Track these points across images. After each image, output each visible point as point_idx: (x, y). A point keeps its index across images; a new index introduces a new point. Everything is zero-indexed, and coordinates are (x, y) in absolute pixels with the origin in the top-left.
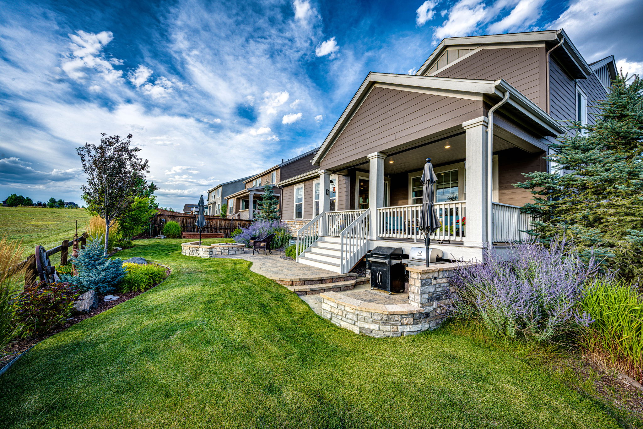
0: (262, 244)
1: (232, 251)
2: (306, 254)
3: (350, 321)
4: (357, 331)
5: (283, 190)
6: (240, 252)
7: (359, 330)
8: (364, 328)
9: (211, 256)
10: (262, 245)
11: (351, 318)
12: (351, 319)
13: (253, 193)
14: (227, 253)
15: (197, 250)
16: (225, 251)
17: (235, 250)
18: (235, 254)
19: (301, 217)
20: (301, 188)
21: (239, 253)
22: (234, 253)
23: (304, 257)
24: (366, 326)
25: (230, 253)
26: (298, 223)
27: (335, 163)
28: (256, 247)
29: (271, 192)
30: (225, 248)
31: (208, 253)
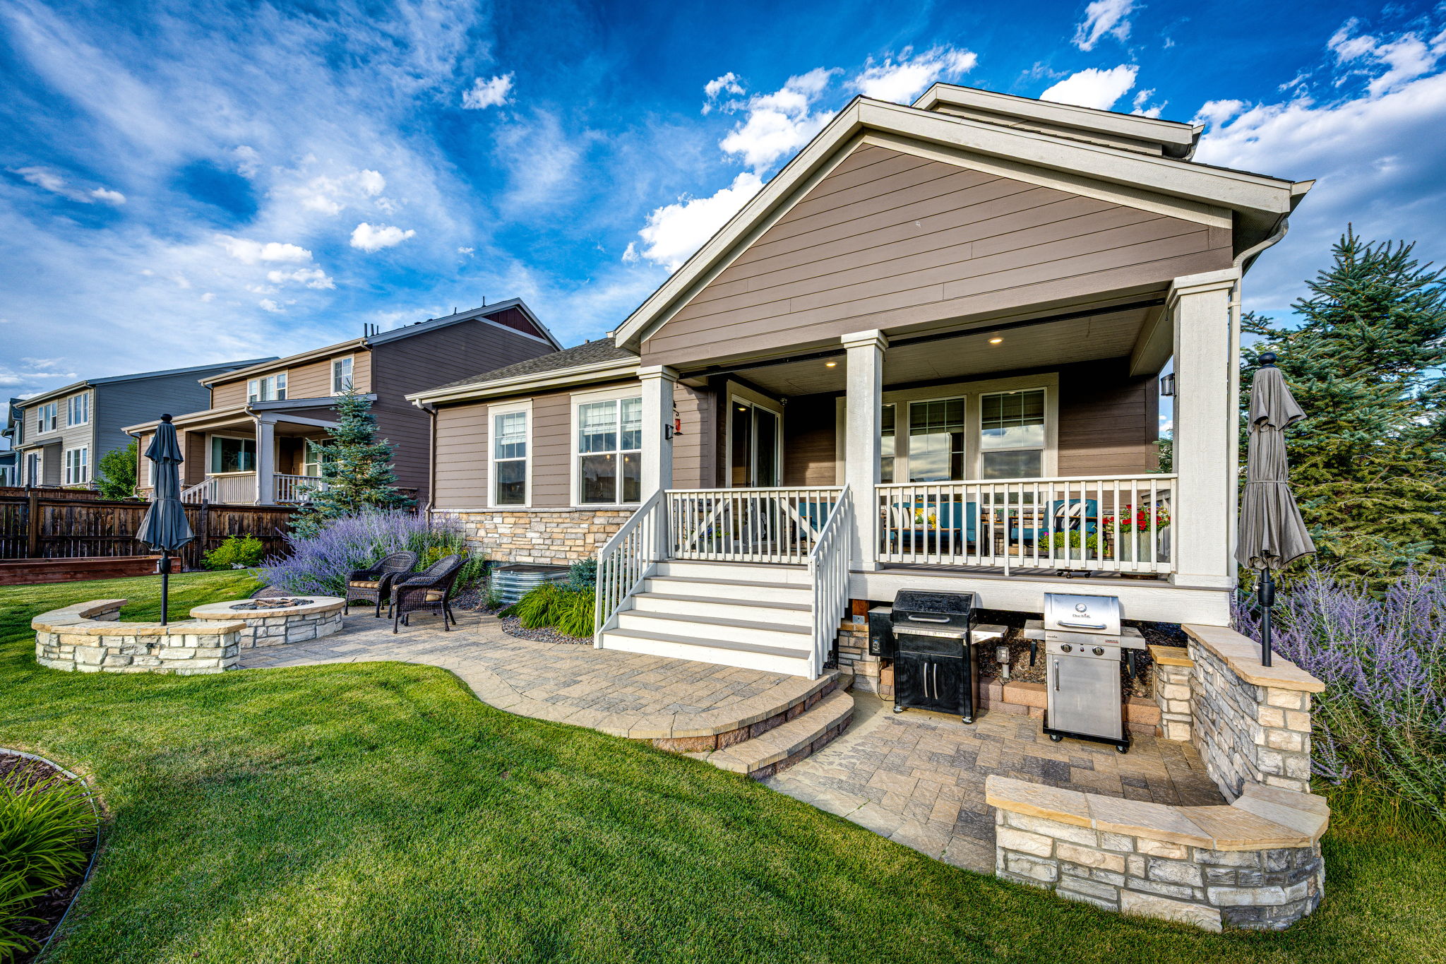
0: (431, 596)
1: (302, 630)
2: (621, 617)
3: (1173, 888)
4: (1210, 920)
5: (435, 416)
6: (330, 628)
7: (1218, 917)
8: (1235, 909)
9: (230, 661)
10: (429, 598)
11: (1177, 879)
12: (1175, 884)
13: (274, 418)
14: (281, 639)
15: (150, 646)
16: (272, 631)
17: (314, 622)
18: (314, 639)
19: (521, 500)
20: (522, 415)
21: (328, 632)
22: (311, 634)
23: (615, 629)
24: (1245, 898)
25: (291, 638)
26: (512, 520)
27: (709, 347)
28: (405, 605)
29: (367, 420)
30: (269, 622)
31: (219, 652)
